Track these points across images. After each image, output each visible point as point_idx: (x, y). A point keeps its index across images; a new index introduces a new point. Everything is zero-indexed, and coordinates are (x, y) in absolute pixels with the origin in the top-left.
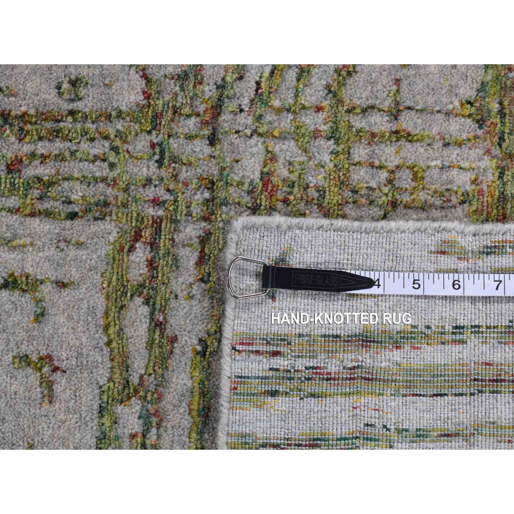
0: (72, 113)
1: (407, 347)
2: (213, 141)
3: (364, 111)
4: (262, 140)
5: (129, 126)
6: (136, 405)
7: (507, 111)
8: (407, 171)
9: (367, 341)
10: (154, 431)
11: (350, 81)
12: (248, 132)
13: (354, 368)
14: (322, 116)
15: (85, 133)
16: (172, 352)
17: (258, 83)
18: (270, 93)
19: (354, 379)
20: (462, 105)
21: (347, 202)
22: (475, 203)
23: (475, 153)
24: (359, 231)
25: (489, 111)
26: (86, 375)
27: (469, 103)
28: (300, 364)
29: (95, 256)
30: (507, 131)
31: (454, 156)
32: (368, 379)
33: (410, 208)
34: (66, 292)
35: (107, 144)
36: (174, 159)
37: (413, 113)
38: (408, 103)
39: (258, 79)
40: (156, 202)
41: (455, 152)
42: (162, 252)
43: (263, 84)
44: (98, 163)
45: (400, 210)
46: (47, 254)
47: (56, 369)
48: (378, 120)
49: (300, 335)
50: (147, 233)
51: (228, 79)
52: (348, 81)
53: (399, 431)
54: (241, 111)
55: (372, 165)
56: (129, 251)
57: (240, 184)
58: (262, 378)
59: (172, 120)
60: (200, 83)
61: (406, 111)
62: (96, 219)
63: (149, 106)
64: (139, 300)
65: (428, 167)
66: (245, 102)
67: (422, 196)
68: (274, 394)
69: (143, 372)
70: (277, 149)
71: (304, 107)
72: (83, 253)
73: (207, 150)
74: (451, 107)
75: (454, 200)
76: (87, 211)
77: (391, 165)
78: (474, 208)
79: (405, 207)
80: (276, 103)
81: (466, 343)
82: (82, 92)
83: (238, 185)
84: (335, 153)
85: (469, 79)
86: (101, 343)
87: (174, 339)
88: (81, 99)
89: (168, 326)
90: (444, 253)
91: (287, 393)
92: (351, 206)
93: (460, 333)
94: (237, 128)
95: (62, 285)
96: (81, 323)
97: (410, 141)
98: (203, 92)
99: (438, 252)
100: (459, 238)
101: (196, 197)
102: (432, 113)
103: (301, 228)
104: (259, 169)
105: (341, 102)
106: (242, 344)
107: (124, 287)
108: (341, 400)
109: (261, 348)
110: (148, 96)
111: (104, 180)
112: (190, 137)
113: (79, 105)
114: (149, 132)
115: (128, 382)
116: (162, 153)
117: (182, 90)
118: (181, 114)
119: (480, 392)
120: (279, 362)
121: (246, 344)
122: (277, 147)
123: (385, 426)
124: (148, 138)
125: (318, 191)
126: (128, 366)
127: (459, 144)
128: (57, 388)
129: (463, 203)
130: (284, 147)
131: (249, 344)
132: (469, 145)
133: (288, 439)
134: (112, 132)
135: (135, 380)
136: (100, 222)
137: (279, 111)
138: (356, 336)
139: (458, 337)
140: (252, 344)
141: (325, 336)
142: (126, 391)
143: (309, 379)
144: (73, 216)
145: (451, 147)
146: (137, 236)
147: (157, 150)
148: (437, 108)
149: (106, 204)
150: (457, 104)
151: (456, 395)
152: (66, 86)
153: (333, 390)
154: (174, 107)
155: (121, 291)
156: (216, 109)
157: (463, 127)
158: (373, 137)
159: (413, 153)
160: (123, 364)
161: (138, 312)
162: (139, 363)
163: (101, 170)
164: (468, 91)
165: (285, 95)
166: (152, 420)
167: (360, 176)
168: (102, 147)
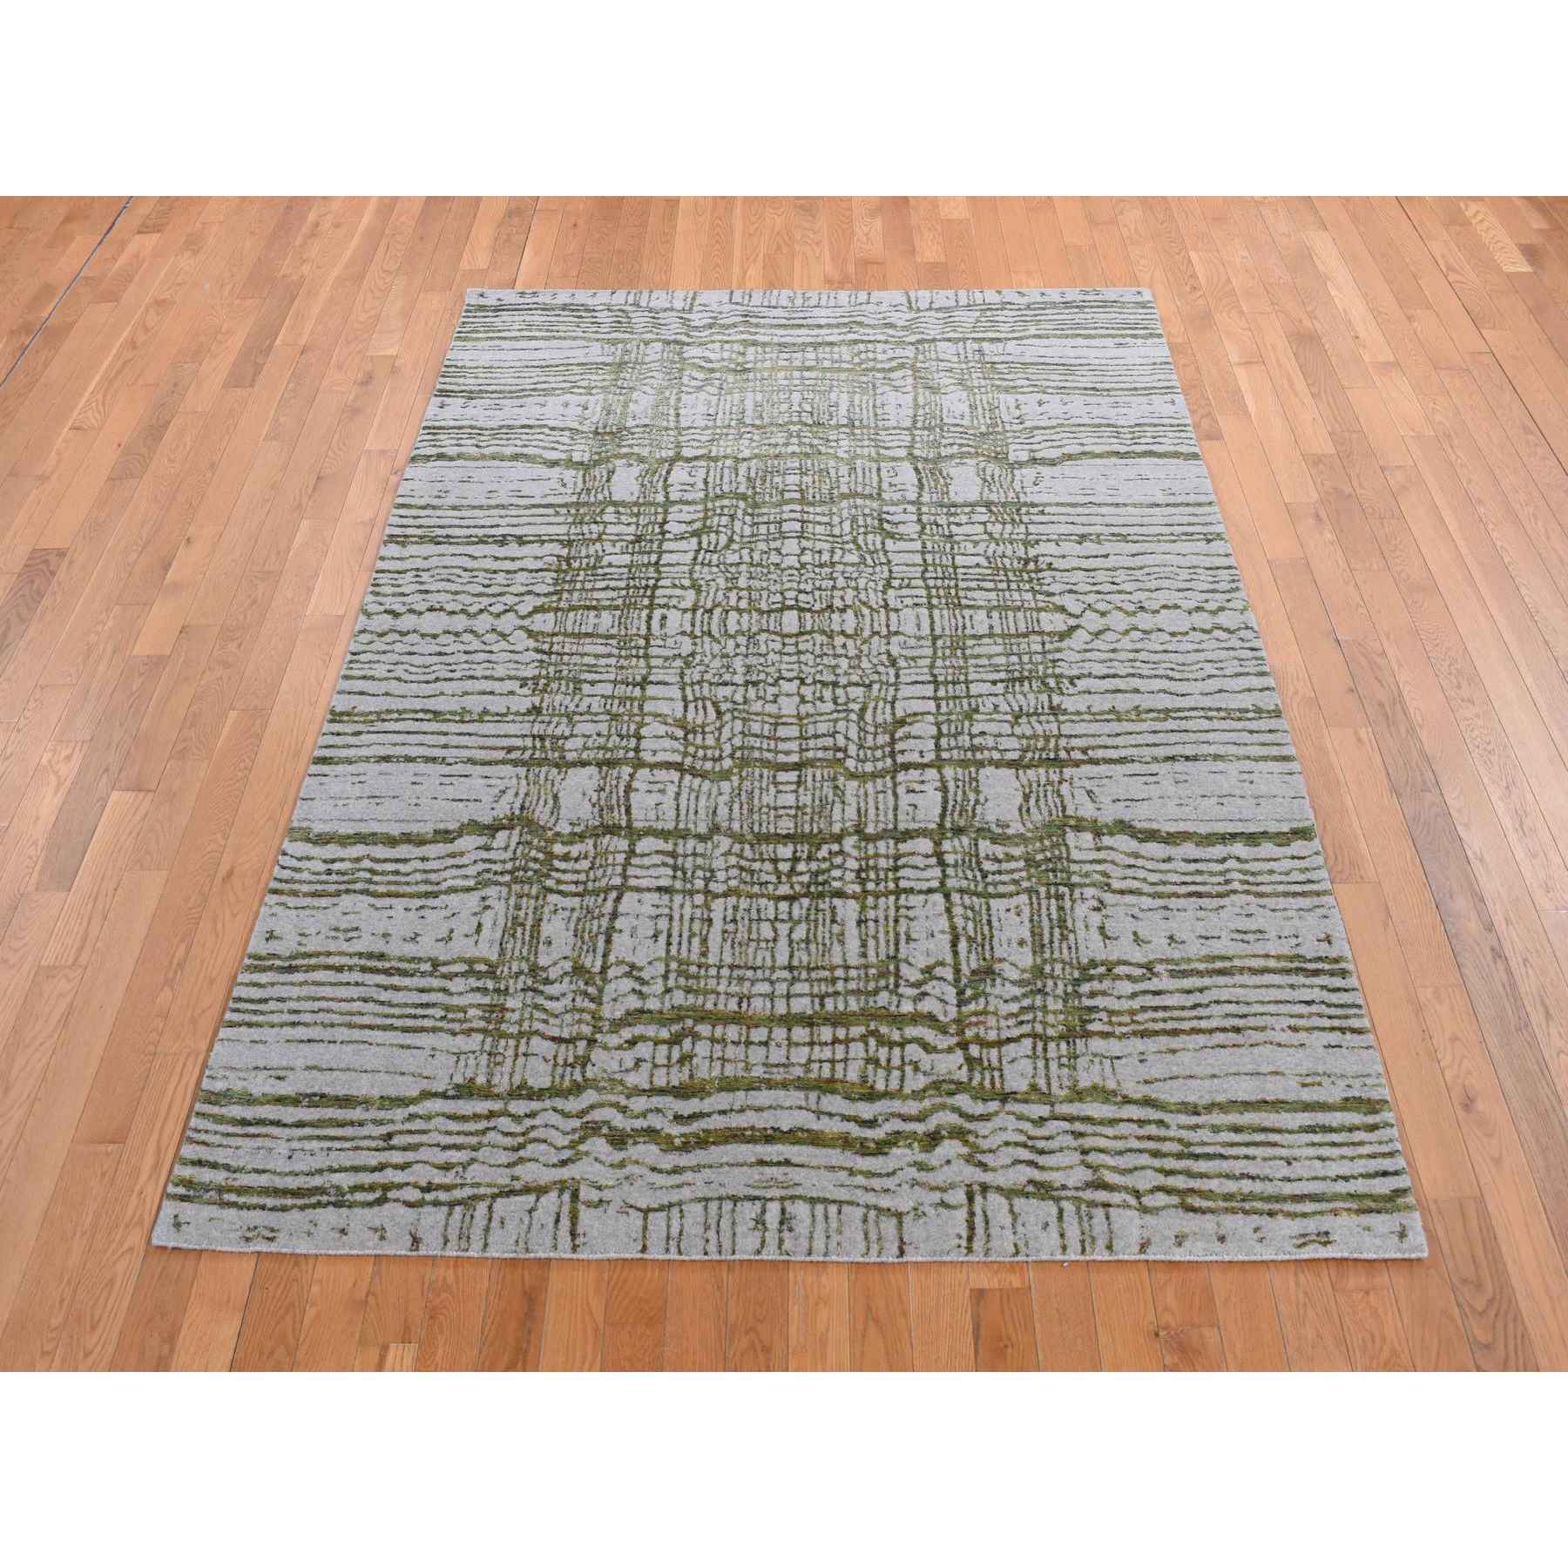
2: (523, 990)
3: (528, 1043)
4: (521, 1007)
6: (430, 969)
7: (521, 1097)
10: (419, 975)
12: (524, 1002)
14: (528, 1029)
17: (542, 1005)
18: (539, 1009)
20: (525, 1080)
23: (506, 1085)
25: (522, 1090)
26: (443, 952)
27: (526, 1083)
30: (513, 1097)
36: (517, 977)
37: (524, 1061)
38: (528, 1059)
39: (544, 1004)
40: (502, 971)
41: (507, 1077)
48: (523, 1048)
50: (491, 969)
51: (545, 994)
52: (539, 1037)
54: (533, 999)
56: (485, 964)
59: (532, 976)
60: (545, 984)
61: (525, 1059)
63: (538, 968)
64: (467, 968)
66: (536, 1000)
69: (441, 971)
71: (532, 1021)
73: (519, 988)
74: (525, 1075)
80: (534, 1011)
84: (512, 1034)
85: (536, 1082)
86: (453, 956)
94: (526, 998)
97: (513, 1061)
102: (524, 1068)
105: (532, 1035)
110: (542, 967)
112: (525, 982)
115: (439, 965)
116: (520, 973)
117: (543, 979)
118: (534, 978)
122: (518, 1012)
124: (527, 968)
127: (510, 1079)
130: (517, 1015)
132: (509, 1083)
135: (439, 968)
137: (531, 1013)
142: (436, 965)
145: (509, 1075)
146: (490, 966)
147: (521, 971)
148: (525, 1070)
150: (526, 1077)
154: (537, 976)
155: (471, 962)
156: (535, 990)
157: (517, 1080)
158: (517, 1047)
159: (509, 1062)
160: (445, 964)
161: (462, 968)
162: (443, 969)
163: (517, 953)
164: (530, 1082)
165: (537, 1014)
166: (423, 974)
167: (503, 1042)
168: (525, 953)
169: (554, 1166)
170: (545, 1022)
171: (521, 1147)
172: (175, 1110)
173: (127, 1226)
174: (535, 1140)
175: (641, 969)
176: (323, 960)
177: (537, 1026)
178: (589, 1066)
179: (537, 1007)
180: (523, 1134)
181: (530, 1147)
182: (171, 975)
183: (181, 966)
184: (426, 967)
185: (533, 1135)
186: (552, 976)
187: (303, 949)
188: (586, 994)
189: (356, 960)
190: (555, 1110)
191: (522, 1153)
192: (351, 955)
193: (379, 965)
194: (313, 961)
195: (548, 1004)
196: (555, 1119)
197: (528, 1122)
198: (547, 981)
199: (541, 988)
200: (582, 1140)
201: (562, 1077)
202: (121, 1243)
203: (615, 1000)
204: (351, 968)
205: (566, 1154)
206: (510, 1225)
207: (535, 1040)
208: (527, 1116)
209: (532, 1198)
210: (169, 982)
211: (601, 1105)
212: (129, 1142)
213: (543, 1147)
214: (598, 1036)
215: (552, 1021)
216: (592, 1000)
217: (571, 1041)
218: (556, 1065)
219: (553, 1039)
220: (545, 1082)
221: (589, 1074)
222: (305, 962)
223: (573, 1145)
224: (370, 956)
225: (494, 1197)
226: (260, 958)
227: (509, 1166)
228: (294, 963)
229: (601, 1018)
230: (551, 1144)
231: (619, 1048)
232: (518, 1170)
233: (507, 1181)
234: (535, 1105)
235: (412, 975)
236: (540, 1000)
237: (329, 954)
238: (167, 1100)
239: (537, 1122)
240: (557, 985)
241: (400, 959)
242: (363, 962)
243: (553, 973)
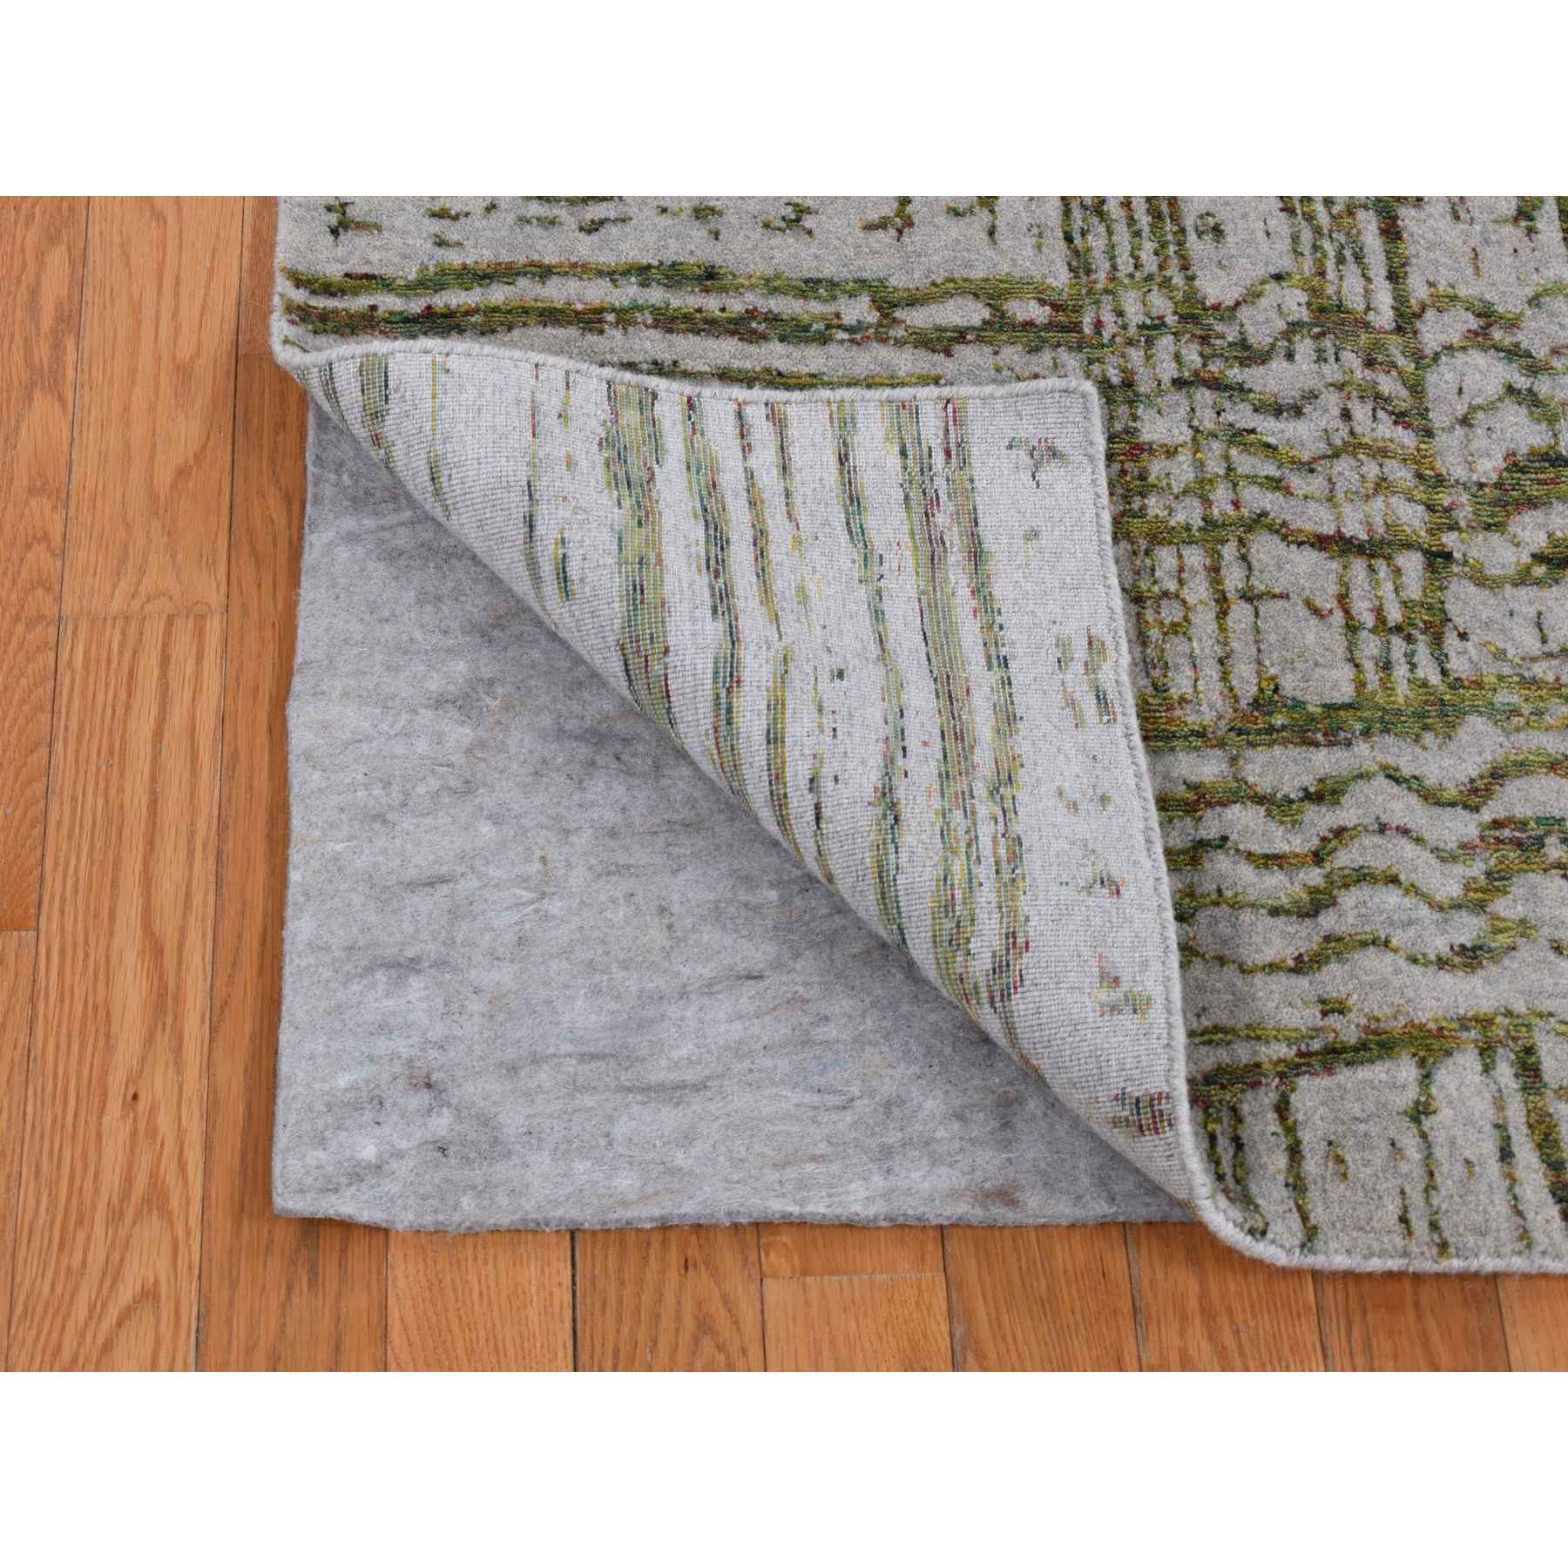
0: (1183, 231)
1: (974, 603)
2: (1179, 383)
3: (1244, 558)
4: (1188, 439)
5: (1178, 290)
6: (872, 317)
7: (1275, 736)
8: (1181, 614)
9: (975, 557)
10: (846, 336)
11: (1276, 539)
12: (1196, 423)
13: (943, 543)
14: (1230, 510)
15: (1164, 245)
16: (934, 351)
17: (1253, 431)
18: (1245, 444)
19: (931, 542)
20: (1272, 678)
21: (1132, 544)
22: (1157, 701)
23: (1216, 697)
24: (1101, 542)
25: (1270, 714)
26: (898, 262)
27: (1276, 690)
28: (940, 482)
29: (1028, 264)
30: (1251, 738)
31: (1209, 672)
32: (933, 559)
33: (1138, 621)
34: (984, 236)
35: (1154, 268)
36: (1150, 342)
37: (1252, 619)
38: (1262, 609)
39: (1259, 430)
40: (1098, 325)
41: (1214, 673)
42: (1042, 334)
43: (1253, 436)
44: (1131, 261)
45: (1134, 608)
46: (1024, 214)
47: (900, 232)
48: (1235, 574)
49: (972, 480)
50: (1061, 317)
51: (1252, 395)
52: (1275, 536)
53: (879, 592)
54: (1218, 414)
55: (1181, 570)
56: (1039, 300)
57: (1135, 418)
58: (919, 439)
59: (1193, 335)
60: (1241, 364)
61: (1253, 609)
62: (1069, 264)
63: (1204, 309)
64: (986, 313)
65: (1190, 639)
66: (1229, 417)
67: (1154, 634)
68: (903, 453)
69: (908, 323)
70: (1181, 458)
71: (1235, 485)
72: (1029, 252)
73: (1166, 379)
74: (1267, 663)
75: (1156, 673)
76: (1076, 253)
77: (1185, 593)
78: (1151, 700)
79: (1138, 614)
80: (1234, 452)
81: (989, 669)
82: (1208, 237)
83: (1132, 414)
84: (1188, 528)
85: (1306, 685)
86: (934, 277)
87: (948, 354)
88: (1199, 237)
89: (963, 347)
90: (1090, 643)
91: (905, 468)
92: (1129, 547)
93: (999, 665)
94: (1198, 409)
95: (991, 232)
96: (953, 254)
97: (1217, 617)
98: (1231, 367)
99: (1090, 637)
100: (1110, 663)
101: (1111, 369)
102: (1257, 642)
103: (1093, 473)
104: (1155, 438)
105: (1249, 530)
106: (954, 412)
107: (999, 296)
108: (906, 529)
109: (952, 435)
110: (1216, 307)
111: (1114, 267)
112: (1177, 357)
113: (1192, 237)
114: (1175, 313)
115: (895, 306)
116: (1155, 327)
117: (1230, 345)
118: (1202, 344)
119: (935, 680)
120: (939, 458)
121: (955, 418)
122: (1184, 457)
123: (882, 576)
124: (1170, 311)
125: (1141, 509)
126: (912, 305)
127: (1225, 678)
128: (880, 234)
129: (1155, 686)
130: (1185, 467)
131: (955, 421)
132: (1226, 691)
133: (855, 470)
134: (1168, 273)
135: (898, 314)
136: (1066, 267)
137: (1227, 458)
138: (980, 544)
139: (995, 662)
140: (955, 425)
141: (975, 509)
142: (885, 305)
143: (925, 494)
144: (1069, 239)
145: (1219, 666)
146: (1056, 307)
147: (1156, 322)
148: (1263, 647)
149: (1088, 272)
150: (1272, 671)
151: (928, 655)
152: (1211, 221)
153: (916, 520)
154: (1209, 336)
155: (994, 293)
156: (1215, 384)
157: (1246, 682)
158: (1214, 571)
159: (1204, 620)
160: (914, 300)
161: (973, 313)
162: (918, 318)
163: (1125, 264)
164: (1290, 685)
165: (1245, 463)
166: (857, 334)
167: (1166, 558)
168: (1150, 263)
169: (1442, 963)
170: (1276, 484)
171: (1317, 904)
172: (172, 811)
173: (115, 1216)
174: (1362, 876)
175: (1513, 324)
176: (527, 290)
177: (1256, 499)
178: (1451, 641)
179: (1238, 436)
180: (1318, 858)
181: (1349, 899)
182: (42, 352)
183: (69, 320)
184: (858, 310)
185: (1346, 858)
186: (1259, 337)
187: (454, 258)
188: (1380, 400)
189: (628, 293)
190: (1393, 776)
191: (1328, 921)
192: (613, 275)
193: (712, 304)
194: (498, 294)
195: (1271, 429)
196: (1402, 807)
197: (1321, 819)
198: (1248, 354)
199: (1235, 374)
200: (1497, 881)
201: (1386, 666)
202: (113, 1274)
203: (1465, 421)
204: (625, 318)
205: (1467, 929)
206: (1367, 1165)
207: (1264, 548)
208: (1311, 797)
209: (1407, 1070)
210: (46, 378)
211: (1522, 768)
212: (50, 923)
213: (1391, 898)
214: (1450, 540)
215: (1296, 481)
216: (1400, 418)
217: (1373, 549)
218: (1352, 627)
219: (1320, 542)
220: (1338, 684)
221: (1457, 665)
222: (472, 297)
223: (1477, 899)
224: (674, 275)
225: (1289, 1072)
226: (328, 289)
227: (1301, 966)
228: (440, 301)
229: (1440, 481)
230: (1413, 890)
231: (1523, 578)
232: (1334, 979)
233: (1309, 1016)
234: (1324, 762)
235: (823, 339)
236: (1241, 416)
237: (544, 272)
238: (140, 766)
239: (1347, 815)
240: (1278, 365)
241: (772, 286)
242: (656, 295)
243: (1260, 325)
